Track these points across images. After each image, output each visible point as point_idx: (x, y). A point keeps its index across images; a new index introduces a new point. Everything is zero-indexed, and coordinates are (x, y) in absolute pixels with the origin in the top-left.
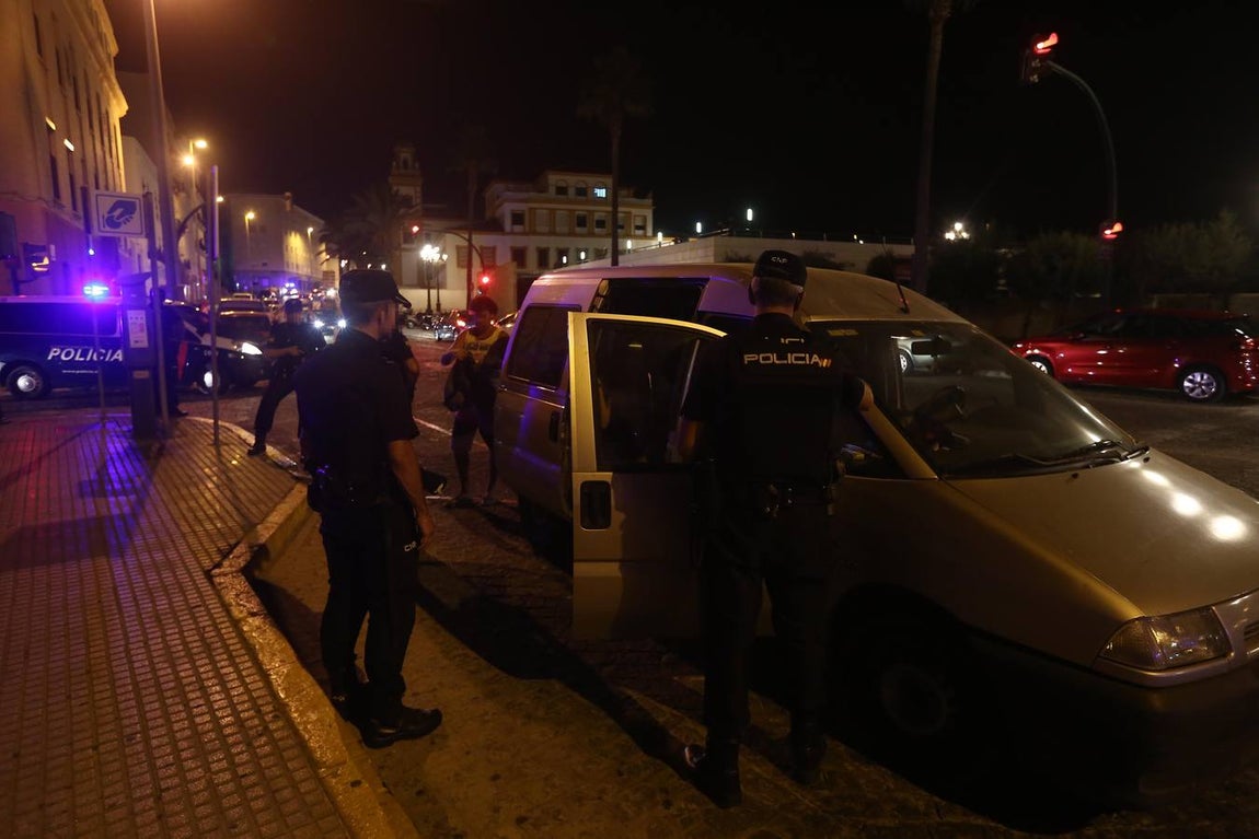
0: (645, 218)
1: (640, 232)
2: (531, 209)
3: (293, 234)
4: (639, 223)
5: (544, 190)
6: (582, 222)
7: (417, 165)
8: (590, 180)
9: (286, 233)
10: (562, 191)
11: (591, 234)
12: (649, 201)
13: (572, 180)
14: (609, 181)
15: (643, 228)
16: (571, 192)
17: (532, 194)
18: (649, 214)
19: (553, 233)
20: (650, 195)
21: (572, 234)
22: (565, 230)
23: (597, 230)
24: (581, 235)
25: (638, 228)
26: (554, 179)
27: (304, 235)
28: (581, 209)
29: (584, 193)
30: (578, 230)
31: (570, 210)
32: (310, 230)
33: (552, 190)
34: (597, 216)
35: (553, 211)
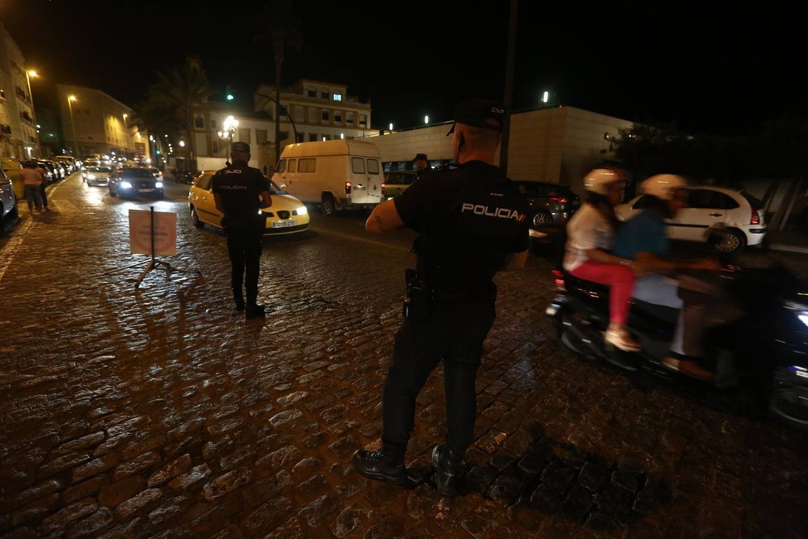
0: (366, 117)
1: (362, 126)
2: (291, 105)
3: (112, 118)
4: (362, 119)
5: (300, 92)
6: (326, 116)
7: (204, 72)
8: (331, 88)
9: (106, 117)
10: (312, 94)
11: (332, 125)
12: (368, 106)
13: (320, 87)
14: (344, 90)
15: (364, 123)
16: (319, 95)
17: (293, 95)
18: (368, 114)
19: (306, 123)
20: (370, 101)
21: (319, 124)
22: (315, 121)
23: (335, 123)
24: (325, 126)
25: (362, 123)
26: (307, 85)
27: (120, 119)
28: (325, 108)
29: (327, 96)
30: (323, 122)
31: (317, 108)
32: (125, 116)
33: (306, 93)
34: (336, 113)
35: (306, 108)
